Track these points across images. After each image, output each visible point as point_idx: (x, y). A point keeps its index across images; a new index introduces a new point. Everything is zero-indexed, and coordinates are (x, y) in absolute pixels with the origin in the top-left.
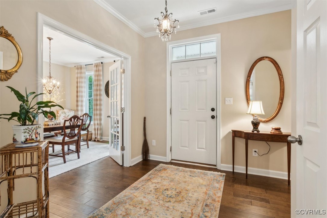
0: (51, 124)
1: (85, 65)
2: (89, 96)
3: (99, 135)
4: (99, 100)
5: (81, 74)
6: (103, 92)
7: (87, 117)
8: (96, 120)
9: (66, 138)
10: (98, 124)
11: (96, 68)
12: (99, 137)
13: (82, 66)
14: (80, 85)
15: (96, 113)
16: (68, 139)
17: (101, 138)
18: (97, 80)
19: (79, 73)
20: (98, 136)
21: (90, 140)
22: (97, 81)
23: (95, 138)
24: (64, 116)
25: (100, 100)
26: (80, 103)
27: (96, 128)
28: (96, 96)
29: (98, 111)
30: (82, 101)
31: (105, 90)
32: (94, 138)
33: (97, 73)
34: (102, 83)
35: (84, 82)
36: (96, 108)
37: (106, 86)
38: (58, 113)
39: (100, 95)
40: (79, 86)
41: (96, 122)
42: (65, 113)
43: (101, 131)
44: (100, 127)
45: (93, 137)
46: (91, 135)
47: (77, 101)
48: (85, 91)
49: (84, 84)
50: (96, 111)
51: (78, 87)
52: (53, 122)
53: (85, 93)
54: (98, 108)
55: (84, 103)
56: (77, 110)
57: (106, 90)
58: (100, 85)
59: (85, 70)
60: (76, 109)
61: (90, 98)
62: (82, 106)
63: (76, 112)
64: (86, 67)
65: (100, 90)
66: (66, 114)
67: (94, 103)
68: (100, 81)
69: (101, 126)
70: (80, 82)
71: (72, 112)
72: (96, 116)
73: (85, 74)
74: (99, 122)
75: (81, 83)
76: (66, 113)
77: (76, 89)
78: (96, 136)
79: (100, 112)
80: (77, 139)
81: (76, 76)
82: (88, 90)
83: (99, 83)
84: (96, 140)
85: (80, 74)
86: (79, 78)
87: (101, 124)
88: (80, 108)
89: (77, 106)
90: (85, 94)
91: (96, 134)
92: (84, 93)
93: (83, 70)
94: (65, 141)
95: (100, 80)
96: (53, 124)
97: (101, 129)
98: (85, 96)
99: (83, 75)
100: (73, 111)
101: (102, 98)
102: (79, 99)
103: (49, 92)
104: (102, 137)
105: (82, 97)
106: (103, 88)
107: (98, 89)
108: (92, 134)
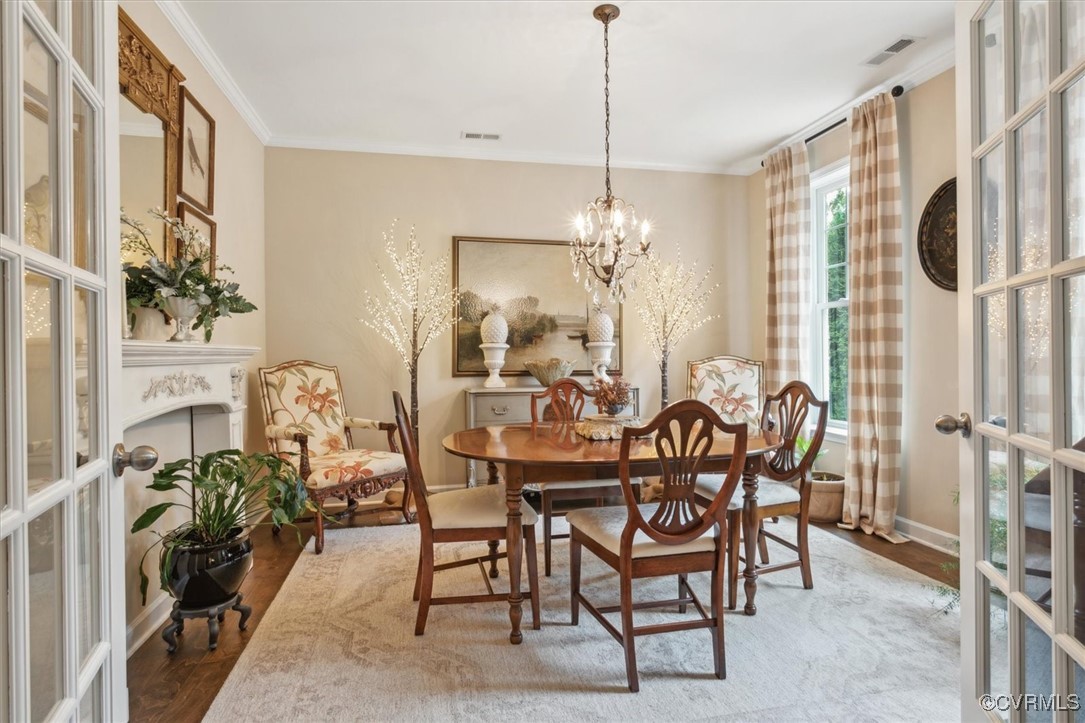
0: (604, 436)
1: (807, 141)
2: (830, 295)
3: (885, 509)
4: (879, 307)
5: (787, 191)
6: (908, 261)
7: (804, 404)
8: (865, 418)
9: (640, 537)
10: (874, 442)
11: (859, 134)
12: (881, 518)
13: (790, 151)
14: (785, 245)
15: (863, 380)
16: (651, 540)
17: (897, 527)
18: (869, 195)
19: (780, 188)
20: (879, 512)
21: (831, 523)
22: (869, 203)
23: (862, 517)
24: (717, 387)
25: (891, 306)
26: (783, 331)
27: (867, 464)
28: (862, 289)
29: (874, 372)
30: (794, 321)
31: (920, 243)
32: (854, 515)
33: (869, 159)
34: (898, 207)
35: (802, 227)
36: (862, 354)
37: (923, 224)
38: (692, 375)
39: (890, 278)
40: (781, 250)
41: (866, 432)
42: (720, 376)
43: (897, 484)
44: (892, 460)
45: (850, 507)
46: (836, 496)
47: (773, 321)
48: (807, 270)
49: (802, 235)
50: (863, 371)
51: (777, 254)
52: (613, 426)
53: (806, 278)
54: (873, 354)
55: (801, 327)
56: (774, 364)
57: (930, 244)
58: (888, 222)
59: (807, 164)
60: (766, 356)
61: (834, 305)
62: (793, 343)
63: (769, 371)
64: (811, 151)
65: (889, 250)
66: (723, 381)
67: (851, 323)
68: (884, 199)
69: (898, 456)
70: (782, 228)
71: (748, 373)
72: (864, 400)
73: (807, 183)
74: (880, 431)
75: (789, 233)
76: (724, 375)
77: (768, 263)
78: (867, 510)
79: (887, 377)
80: (711, 547)
81: (768, 207)
82: (826, 266)
83: (883, 210)
84: (868, 530)
85: (784, 191)
86: (779, 210)
87: (893, 446)
88: (783, 354)
89: (773, 343)
90: (807, 286)
91: (867, 499)
92: (802, 281)
93: (797, 170)
94: (634, 556)
95: (887, 194)
96: (614, 436)
97: (893, 475)
98: (807, 293)
99: (799, 193)
100: (756, 369)
101: (901, 292)
102: (783, 309)
103: (603, 274)
104: (902, 519)
105: (794, 298)
106: (906, 237)
107: (873, 244)
108: (842, 492)
